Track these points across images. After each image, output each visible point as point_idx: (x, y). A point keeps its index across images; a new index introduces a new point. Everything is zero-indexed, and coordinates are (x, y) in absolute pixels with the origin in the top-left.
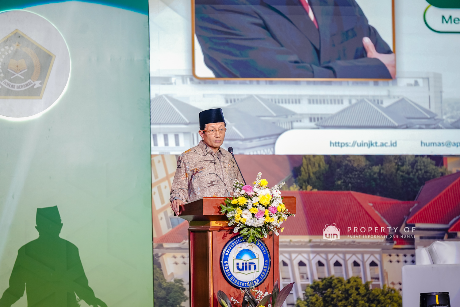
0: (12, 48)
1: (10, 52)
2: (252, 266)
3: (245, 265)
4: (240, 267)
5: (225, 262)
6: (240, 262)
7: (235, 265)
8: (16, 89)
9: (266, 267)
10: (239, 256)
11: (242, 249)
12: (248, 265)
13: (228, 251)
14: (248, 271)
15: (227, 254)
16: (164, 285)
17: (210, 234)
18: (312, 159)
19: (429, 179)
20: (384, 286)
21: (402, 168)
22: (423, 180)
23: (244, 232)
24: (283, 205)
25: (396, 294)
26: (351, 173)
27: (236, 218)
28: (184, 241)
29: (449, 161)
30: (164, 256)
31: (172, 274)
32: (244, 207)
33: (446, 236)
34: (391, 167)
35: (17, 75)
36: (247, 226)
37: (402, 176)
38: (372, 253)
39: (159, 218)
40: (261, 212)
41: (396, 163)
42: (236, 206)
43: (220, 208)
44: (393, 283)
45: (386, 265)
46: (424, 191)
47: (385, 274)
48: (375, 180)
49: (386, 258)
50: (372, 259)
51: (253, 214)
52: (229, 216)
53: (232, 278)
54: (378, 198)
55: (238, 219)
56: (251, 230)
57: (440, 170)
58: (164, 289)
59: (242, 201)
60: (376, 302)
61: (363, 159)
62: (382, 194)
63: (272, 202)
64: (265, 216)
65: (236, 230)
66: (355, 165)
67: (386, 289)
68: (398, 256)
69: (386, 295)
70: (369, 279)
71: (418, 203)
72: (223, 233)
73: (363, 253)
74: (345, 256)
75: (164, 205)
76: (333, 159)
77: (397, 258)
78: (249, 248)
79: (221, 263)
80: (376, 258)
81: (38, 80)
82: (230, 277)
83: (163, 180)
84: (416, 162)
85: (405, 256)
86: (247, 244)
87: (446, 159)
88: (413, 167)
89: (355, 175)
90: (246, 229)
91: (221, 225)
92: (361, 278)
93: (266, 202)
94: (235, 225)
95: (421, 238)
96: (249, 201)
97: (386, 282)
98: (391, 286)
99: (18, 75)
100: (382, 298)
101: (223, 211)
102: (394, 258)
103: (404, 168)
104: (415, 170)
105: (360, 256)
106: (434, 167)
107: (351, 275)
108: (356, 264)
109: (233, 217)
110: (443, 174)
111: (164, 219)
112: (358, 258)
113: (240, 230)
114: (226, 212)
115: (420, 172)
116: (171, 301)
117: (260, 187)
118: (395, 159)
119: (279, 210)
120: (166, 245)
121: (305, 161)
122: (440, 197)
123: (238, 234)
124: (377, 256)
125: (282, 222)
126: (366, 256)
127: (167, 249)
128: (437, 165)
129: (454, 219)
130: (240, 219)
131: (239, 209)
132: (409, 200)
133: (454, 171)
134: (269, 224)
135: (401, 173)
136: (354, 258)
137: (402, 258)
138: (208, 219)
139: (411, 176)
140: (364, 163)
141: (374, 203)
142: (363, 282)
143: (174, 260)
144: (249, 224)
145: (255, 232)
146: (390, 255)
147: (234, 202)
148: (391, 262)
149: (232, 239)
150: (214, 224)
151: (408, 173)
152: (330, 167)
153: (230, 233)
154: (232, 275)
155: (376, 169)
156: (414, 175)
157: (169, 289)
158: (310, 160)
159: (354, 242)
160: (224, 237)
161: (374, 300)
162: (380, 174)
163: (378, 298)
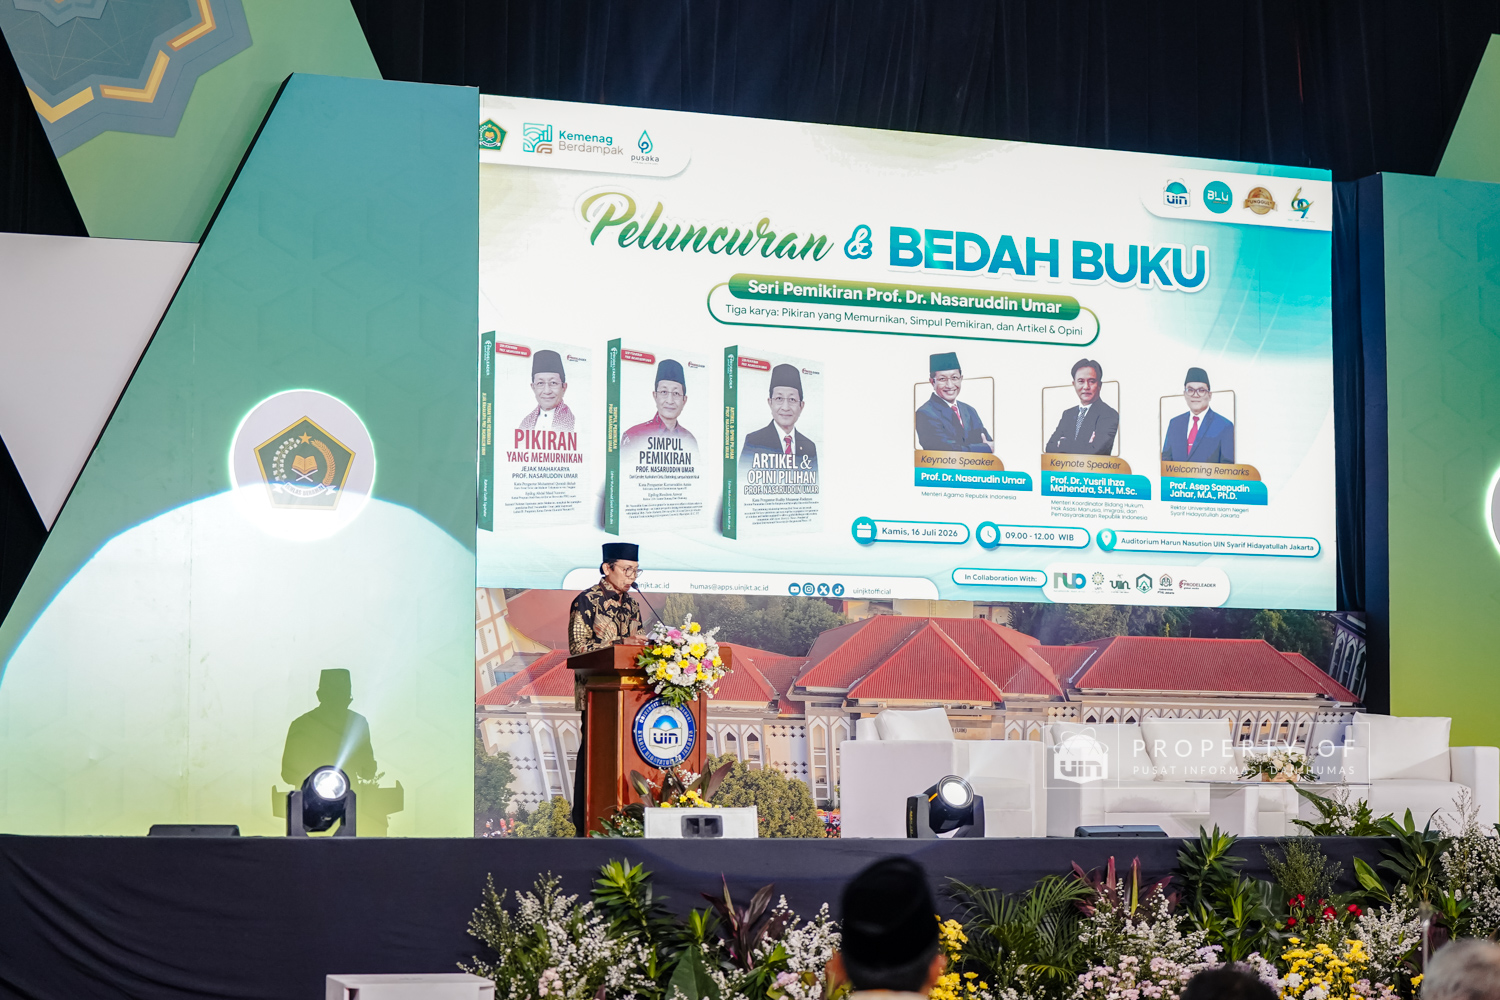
0: (298, 441)
1: (295, 446)
2: (673, 738)
3: (664, 737)
4: (658, 739)
5: (640, 732)
6: (658, 732)
7: (652, 737)
8: (302, 496)
9: (690, 740)
10: (657, 724)
11: (660, 715)
12: (668, 737)
13: (643, 718)
14: (668, 744)
15: (641, 721)
16: (485, 760)
17: (621, 693)
18: (678, 599)
19: (825, 629)
20: (765, 767)
21: (791, 614)
22: (817, 631)
23: (668, 693)
24: (719, 657)
25: (780, 778)
26: (727, 618)
27: (658, 673)
28: (512, 703)
29: (851, 606)
30: (485, 722)
31: (496, 745)
32: (671, 659)
33: (844, 703)
34: (776, 613)
35: (304, 477)
36: (672, 685)
37: (791, 624)
38: (751, 724)
39: (481, 672)
40: (693, 667)
41: (784, 607)
42: (657, 657)
43: (637, 660)
44: (777, 764)
45: (769, 738)
46: (819, 644)
47: (767, 751)
48: (757, 629)
49: (769, 731)
50: (751, 730)
51: (682, 669)
52: (649, 670)
53: (647, 753)
54: (760, 652)
55: (660, 675)
56: (677, 689)
57: (840, 618)
58: (485, 765)
59: (668, 651)
60: (755, 787)
61: (742, 601)
62: (765, 647)
63: (705, 654)
64: (696, 672)
65: (658, 690)
66: (732, 608)
67: (768, 771)
68: (783, 728)
69: (767, 778)
70: (747, 758)
71: (811, 659)
72: (637, 692)
73: (739, 724)
74: (716, 727)
75: (487, 654)
76: (705, 599)
77: (782, 731)
78: (670, 714)
79: (633, 734)
80: (755, 730)
81: (331, 485)
82: (644, 752)
83: (486, 622)
84: (809, 606)
85: (793, 728)
86: (668, 708)
87: (849, 603)
88: (804, 613)
89: (732, 621)
90: (670, 689)
91: (635, 683)
92: (736, 756)
93: (699, 653)
94: (657, 683)
95: (813, 705)
96: (677, 651)
97: (768, 762)
98: (774, 767)
99: (306, 477)
100: (762, 782)
101: (641, 664)
102: (779, 731)
103: (794, 613)
104: (807, 617)
105: (735, 727)
106: (832, 614)
107: (724, 751)
108: (730, 737)
109: (654, 673)
110: (842, 623)
111: (487, 673)
112: (733, 730)
113: (664, 689)
114: (646, 665)
115: (813, 619)
116: (493, 782)
117: (691, 633)
118: (783, 601)
119: (715, 664)
120: (488, 708)
121: (668, 599)
122: (838, 652)
123: (660, 695)
124: (758, 727)
125: (716, 681)
126: (744, 727)
127: (490, 712)
128: (835, 611)
129: (856, 681)
130: (665, 675)
131: (662, 661)
132: (799, 656)
133: (856, 620)
134: (700, 682)
135: (790, 621)
136: (728, 730)
137: (788, 731)
138: (618, 674)
139: (802, 624)
140: (743, 605)
141: (755, 659)
142: (739, 762)
143: (499, 727)
144: (676, 682)
145: (682, 693)
146: (774, 727)
147: (656, 652)
148: (774, 735)
149: (648, 701)
150: (625, 680)
151: (799, 621)
152: (700, 610)
153: (645, 694)
154: (647, 750)
155: (759, 614)
156: (806, 624)
157: (490, 765)
158: (675, 600)
159: (728, 708)
160: (638, 699)
161: (752, 784)
162: (764, 621)
163: (757, 782)
